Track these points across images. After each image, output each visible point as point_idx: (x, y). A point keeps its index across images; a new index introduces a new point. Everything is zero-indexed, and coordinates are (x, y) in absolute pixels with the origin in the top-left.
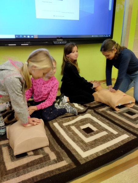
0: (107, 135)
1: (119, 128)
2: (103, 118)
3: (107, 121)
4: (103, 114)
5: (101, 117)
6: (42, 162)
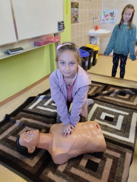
0: (124, 118)
1: (125, 109)
2: (107, 104)
3: (113, 106)
4: (104, 100)
5: (105, 104)
6: (117, 164)
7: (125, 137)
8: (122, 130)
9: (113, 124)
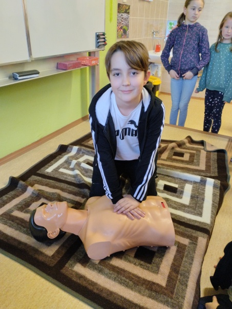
6: (184, 253)
7: (196, 215)
8: (191, 205)
9: (177, 197)
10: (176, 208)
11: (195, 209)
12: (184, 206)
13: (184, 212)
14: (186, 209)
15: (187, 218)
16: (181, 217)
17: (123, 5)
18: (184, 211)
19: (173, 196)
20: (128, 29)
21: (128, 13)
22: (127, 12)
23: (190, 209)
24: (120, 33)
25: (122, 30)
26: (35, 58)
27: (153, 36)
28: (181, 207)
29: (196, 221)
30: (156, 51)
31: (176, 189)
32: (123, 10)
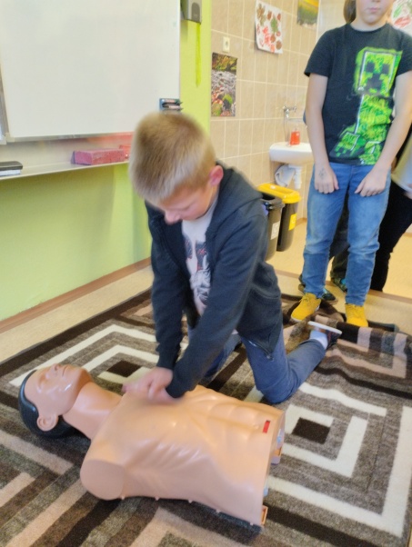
7: (365, 508)
8: (358, 478)
9: (325, 454)
10: (315, 487)
11: (365, 491)
12: (338, 479)
13: (336, 497)
14: (343, 488)
15: (340, 518)
16: (327, 512)
17: (222, 57)
18: (337, 495)
19: (315, 450)
20: (234, 101)
21: (234, 72)
22: (231, 68)
23: (353, 491)
24: (218, 107)
25: (221, 102)
26: (16, 139)
27: (285, 116)
28: (331, 483)
29: (364, 527)
30: (291, 143)
31: (325, 430)
32: (223, 66)
